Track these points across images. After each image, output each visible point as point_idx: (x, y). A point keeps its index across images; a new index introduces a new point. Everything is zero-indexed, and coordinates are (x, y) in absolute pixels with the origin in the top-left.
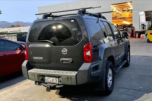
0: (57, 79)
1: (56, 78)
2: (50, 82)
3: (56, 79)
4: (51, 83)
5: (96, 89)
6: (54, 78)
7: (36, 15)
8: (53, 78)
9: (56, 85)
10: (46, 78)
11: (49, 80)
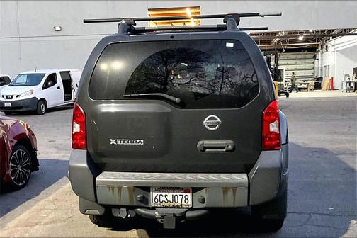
0: (189, 195)
1: (187, 191)
2: (166, 205)
3: (184, 194)
4: (169, 207)
5: (264, 217)
6: (178, 194)
7: (85, 22)
8: (174, 194)
9: (186, 212)
10: (155, 194)
11: (163, 199)
